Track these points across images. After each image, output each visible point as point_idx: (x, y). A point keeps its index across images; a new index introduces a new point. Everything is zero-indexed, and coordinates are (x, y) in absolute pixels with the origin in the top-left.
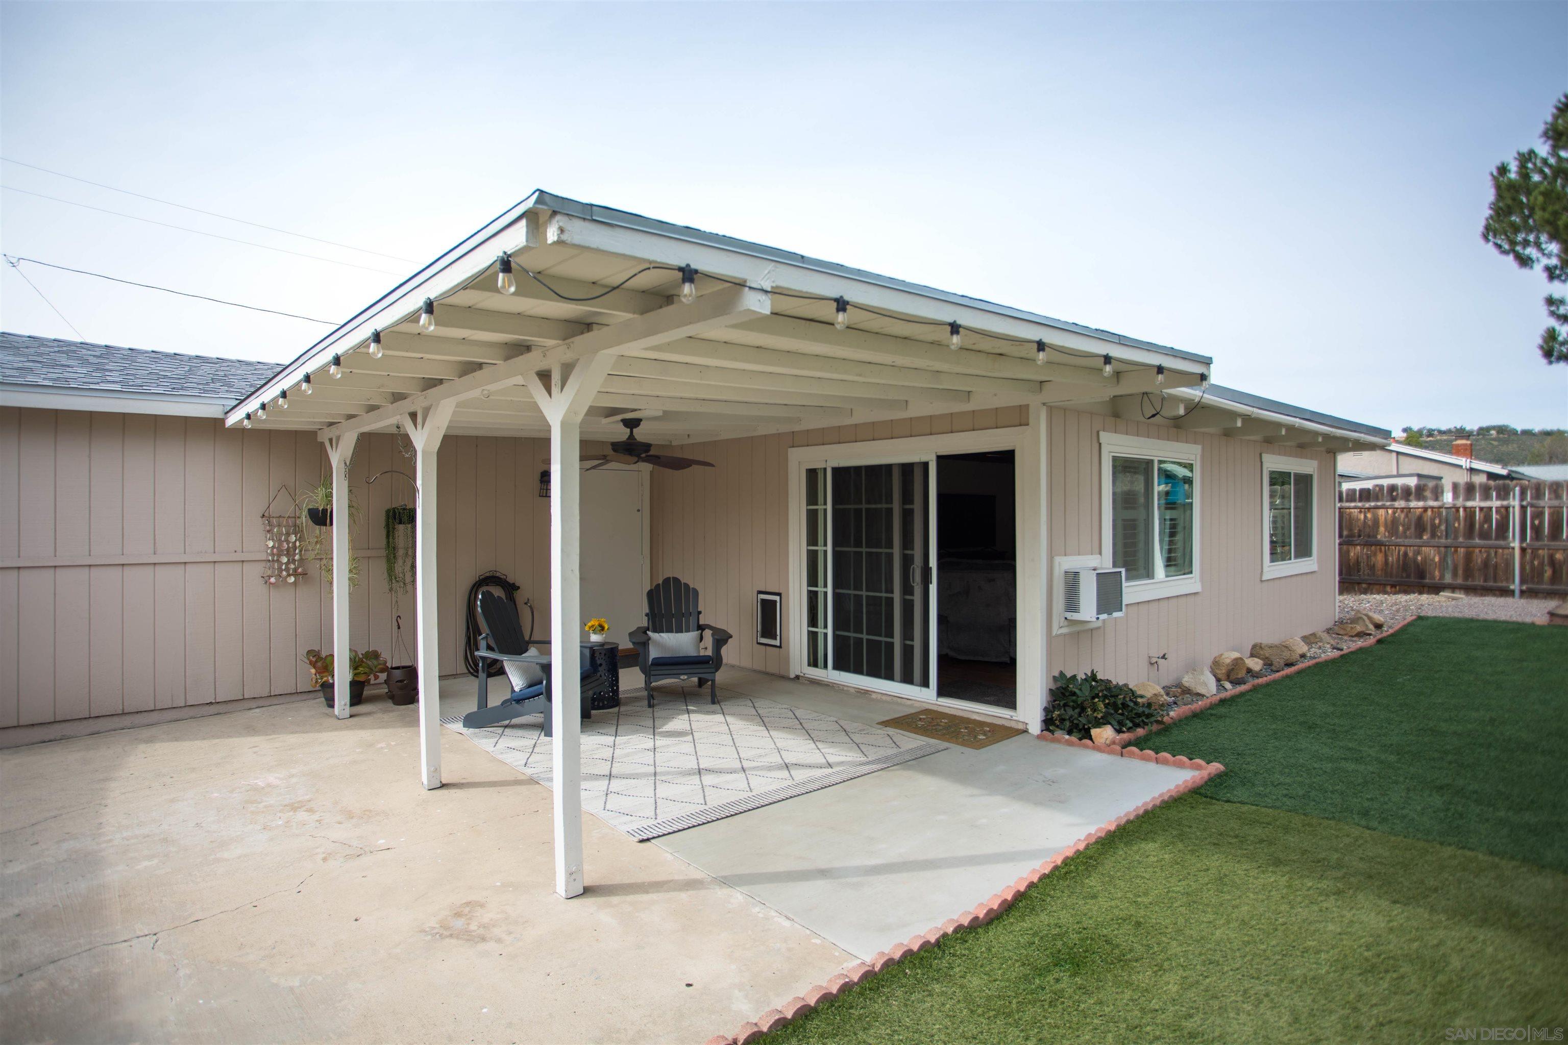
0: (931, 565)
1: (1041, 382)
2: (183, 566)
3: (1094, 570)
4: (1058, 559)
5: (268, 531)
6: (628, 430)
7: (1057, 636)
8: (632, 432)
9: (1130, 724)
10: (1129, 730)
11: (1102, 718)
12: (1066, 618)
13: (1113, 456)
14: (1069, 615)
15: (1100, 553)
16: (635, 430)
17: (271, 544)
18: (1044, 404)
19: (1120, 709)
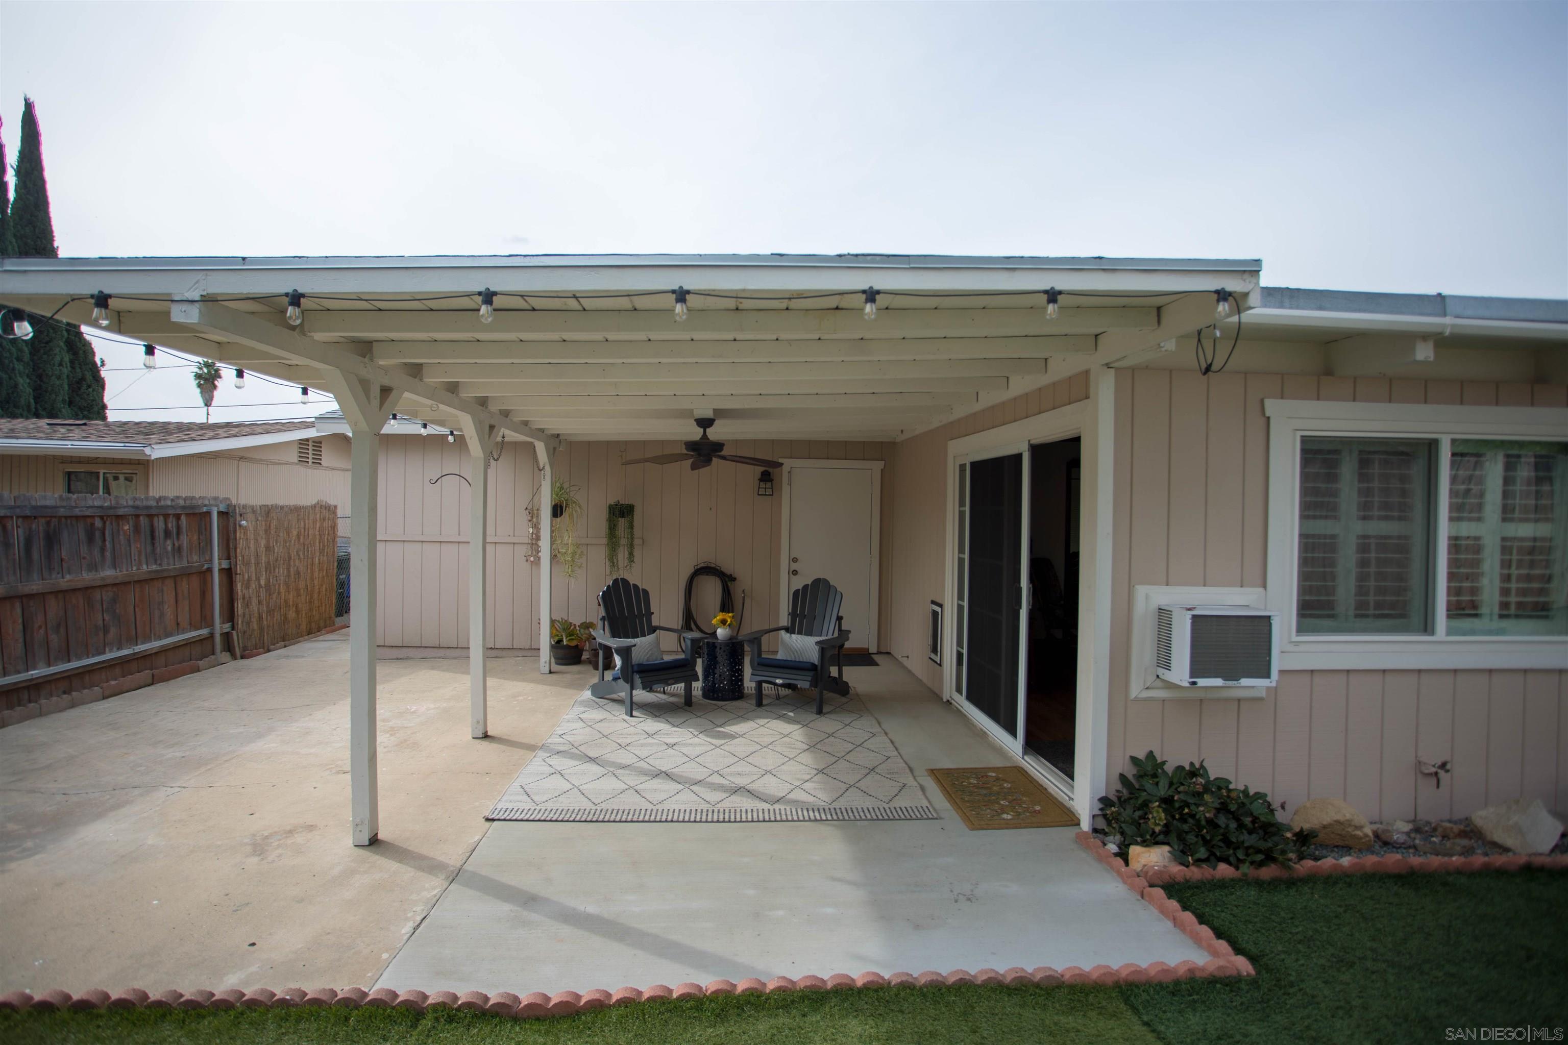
0: (1022, 585)
1: (1096, 336)
2: (457, 544)
3: (1190, 609)
4: (1141, 591)
5: (530, 521)
6: (702, 430)
7: (1136, 700)
8: (705, 432)
9: (1202, 853)
10: (1198, 862)
11: (1161, 832)
12: (1158, 676)
13: (1302, 437)
14: (1161, 671)
15: (1264, 586)
16: (708, 430)
17: (531, 530)
18: (1108, 366)
19: (1204, 827)
